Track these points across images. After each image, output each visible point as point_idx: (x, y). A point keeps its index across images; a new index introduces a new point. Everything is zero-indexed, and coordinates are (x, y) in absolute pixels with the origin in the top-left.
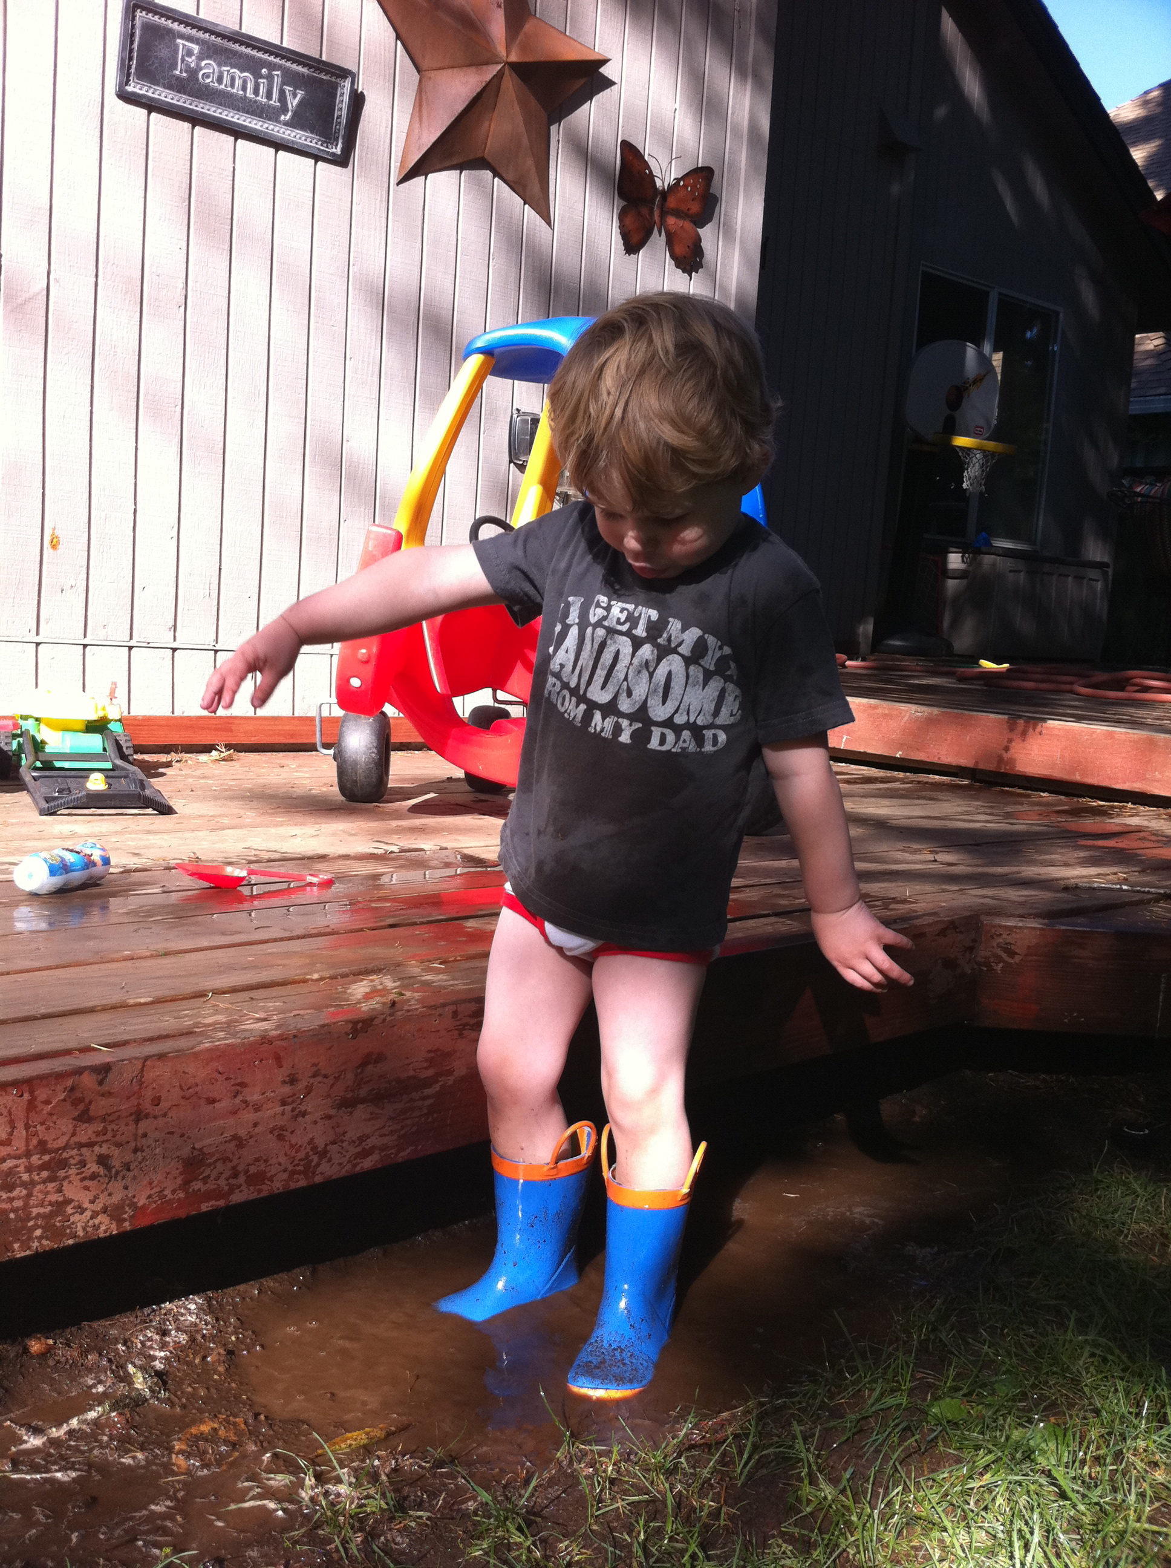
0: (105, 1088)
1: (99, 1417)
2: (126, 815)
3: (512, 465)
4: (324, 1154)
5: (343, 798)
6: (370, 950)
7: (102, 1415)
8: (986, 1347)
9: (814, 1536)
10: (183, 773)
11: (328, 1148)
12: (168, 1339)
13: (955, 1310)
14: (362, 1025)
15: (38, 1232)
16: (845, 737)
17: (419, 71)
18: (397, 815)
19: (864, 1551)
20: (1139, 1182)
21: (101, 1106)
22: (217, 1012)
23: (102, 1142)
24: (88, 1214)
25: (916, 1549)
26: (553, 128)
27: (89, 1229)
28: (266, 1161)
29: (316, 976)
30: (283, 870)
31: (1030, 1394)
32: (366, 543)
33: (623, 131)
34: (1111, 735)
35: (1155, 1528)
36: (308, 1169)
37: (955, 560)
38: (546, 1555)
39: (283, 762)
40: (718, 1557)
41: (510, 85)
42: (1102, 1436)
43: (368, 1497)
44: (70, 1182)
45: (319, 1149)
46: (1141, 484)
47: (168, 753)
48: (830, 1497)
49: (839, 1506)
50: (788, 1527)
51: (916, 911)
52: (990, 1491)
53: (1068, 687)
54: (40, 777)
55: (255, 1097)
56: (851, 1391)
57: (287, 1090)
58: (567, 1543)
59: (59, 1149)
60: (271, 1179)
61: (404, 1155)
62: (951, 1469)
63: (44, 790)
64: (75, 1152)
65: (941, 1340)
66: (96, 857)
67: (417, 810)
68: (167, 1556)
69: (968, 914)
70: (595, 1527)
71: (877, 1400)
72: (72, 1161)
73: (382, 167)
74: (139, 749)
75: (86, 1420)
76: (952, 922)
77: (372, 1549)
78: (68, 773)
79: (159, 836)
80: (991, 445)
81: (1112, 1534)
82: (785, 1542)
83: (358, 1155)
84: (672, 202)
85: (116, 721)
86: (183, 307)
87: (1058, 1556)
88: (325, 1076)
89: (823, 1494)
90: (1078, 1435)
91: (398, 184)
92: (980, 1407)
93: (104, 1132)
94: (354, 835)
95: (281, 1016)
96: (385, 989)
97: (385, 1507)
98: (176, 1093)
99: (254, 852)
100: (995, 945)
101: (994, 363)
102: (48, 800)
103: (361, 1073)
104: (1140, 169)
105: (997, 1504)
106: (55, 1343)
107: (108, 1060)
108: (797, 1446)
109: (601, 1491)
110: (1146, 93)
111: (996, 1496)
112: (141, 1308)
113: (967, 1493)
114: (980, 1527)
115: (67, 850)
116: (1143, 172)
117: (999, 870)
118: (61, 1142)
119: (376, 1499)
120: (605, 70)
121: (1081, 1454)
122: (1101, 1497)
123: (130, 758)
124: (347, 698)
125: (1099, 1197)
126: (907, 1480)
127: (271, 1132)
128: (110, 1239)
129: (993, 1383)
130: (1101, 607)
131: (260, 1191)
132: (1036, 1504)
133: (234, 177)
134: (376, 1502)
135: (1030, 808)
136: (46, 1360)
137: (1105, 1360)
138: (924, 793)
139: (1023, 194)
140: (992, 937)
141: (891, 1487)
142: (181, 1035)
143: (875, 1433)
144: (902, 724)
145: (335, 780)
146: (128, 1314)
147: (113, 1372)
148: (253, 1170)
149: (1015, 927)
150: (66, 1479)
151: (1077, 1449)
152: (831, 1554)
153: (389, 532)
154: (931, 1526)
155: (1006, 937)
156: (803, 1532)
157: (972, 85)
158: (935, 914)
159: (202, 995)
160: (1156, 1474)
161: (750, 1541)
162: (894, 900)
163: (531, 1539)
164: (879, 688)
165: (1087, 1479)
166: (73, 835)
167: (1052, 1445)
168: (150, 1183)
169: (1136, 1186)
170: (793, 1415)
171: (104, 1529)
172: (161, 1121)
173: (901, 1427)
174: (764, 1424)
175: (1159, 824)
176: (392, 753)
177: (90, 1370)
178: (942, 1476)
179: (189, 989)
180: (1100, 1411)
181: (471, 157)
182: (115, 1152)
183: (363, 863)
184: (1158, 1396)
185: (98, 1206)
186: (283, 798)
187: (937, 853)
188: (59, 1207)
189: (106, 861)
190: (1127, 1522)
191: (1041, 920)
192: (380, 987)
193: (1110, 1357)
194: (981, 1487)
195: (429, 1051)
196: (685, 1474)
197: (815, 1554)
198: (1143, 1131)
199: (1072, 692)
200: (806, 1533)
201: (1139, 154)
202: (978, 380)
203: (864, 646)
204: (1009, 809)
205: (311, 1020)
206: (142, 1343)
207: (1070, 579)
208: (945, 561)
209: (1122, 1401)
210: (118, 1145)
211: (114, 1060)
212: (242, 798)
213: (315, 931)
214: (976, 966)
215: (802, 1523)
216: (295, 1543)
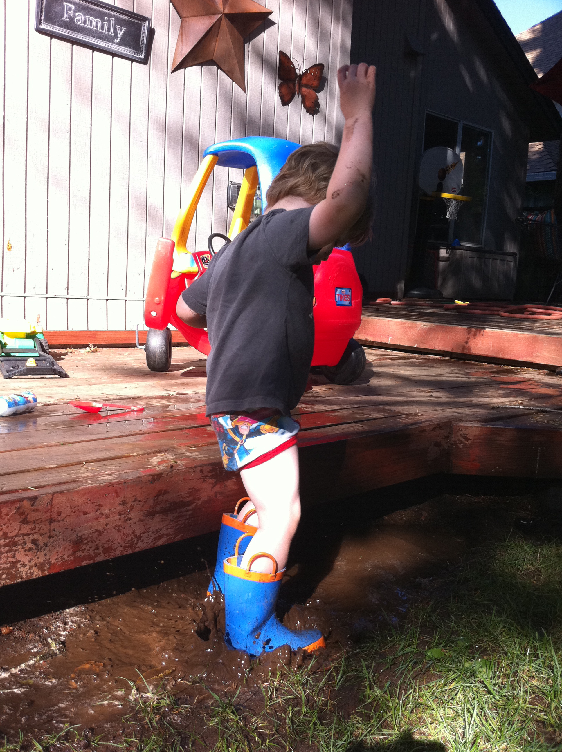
0: (35, 507)
1: (35, 663)
2: (45, 378)
3: (229, 208)
4: (139, 538)
5: (150, 370)
6: (161, 441)
7: (36, 662)
8: (453, 624)
9: (372, 713)
10: (73, 358)
11: (142, 535)
12: (67, 626)
13: (439, 607)
14: (157, 477)
15: (4, 576)
16: (390, 338)
17: (181, 18)
18: (175, 377)
19: (395, 720)
20: (528, 546)
21: (32, 516)
22: (88, 471)
23: (34, 533)
24: (28, 567)
25: (420, 718)
26: (246, 45)
27: (28, 575)
28: (112, 541)
29: (135, 454)
30: (120, 404)
31: (474, 646)
32: (158, 246)
33: (280, 46)
34: (516, 335)
35: (532, 706)
36: (132, 545)
37: (443, 253)
38: (245, 724)
39: (121, 352)
40: (326, 724)
41: (225, 24)
42: (508, 664)
43: (162, 698)
44: (19, 552)
45: (138, 536)
46: (531, 215)
47: (66, 348)
48: (379, 695)
49: (384, 699)
50: (360, 709)
51: (422, 420)
52: (454, 690)
53: (496, 312)
54: (4, 360)
55: (106, 511)
56: (390, 645)
57: (121, 508)
58: (255, 718)
59: (13, 536)
60: (115, 550)
61: (178, 537)
62: (436, 681)
63: (6, 366)
64: (20, 538)
65: (433, 621)
66: (31, 398)
67: (185, 375)
68: (67, 727)
69: (445, 420)
70: (268, 711)
71: (402, 649)
72: (20, 542)
73: (164, 65)
74: (51, 347)
75: (29, 664)
76: (438, 425)
77: (163, 723)
78: (17, 358)
79: (61, 388)
80: (460, 197)
81: (512, 710)
82: (358, 716)
83: (155, 539)
84: (304, 81)
85: (40, 333)
86: (69, 133)
87: (486, 720)
88: (140, 501)
89: (376, 694)
90: (496, 664)
91: (172, 73)
92: (451, 652)
93: (34, 529)
94: (154, 387)
95: (118, 473)
96: (168, 460)
97: (169, 703)
98: (69, 510)
99: (106, 396)
100: (459, 435)
101: (461, 158)
102: (8, 371)
103: (157, 499)
104: (531, 63)
105: (458, 696)
106: (14, 629)
107: (36, 494)
108: (363, 671)
109: (272, 694)
110: (534, 26)
111: (457, 693)
112: (55, 612)
113: (444, 692)
114: (450, 708)
115: (17, 395)
116: (532, 65)
117: (462, 400)
118: (14, 534)
119: (165, 700)
120: (271, 17)
121: (498, 673)
122: (507, 693)
123: (47, 351)
124: (150, 322)
125: (509, 553)
126: (415, 686)
127: (114, 528)
128: (39, 579)
129: (457, 641)
130: (513, 274)
131: (109, 556)
132: (476, 696)
133: (92, 70)
134: (165, 701)
135: (477, 370)
136: (9, 637)
137: (510, 629)
138: (427, 364)
139: (474, 75)
140: (458, 431)
141: (408, 690)
142: (71, 482)
143: (401, 665)
144: (417, 331)
145: (146, 361)
146: (48, 615)
147: (41, 642)
148: (106, 546)
149: (469, 426)
150: (19, 692)
151: (496, 671)
152: (380, 721)
153: (169, 241)
154: (427, 707)
155: (464, 431)
156: (366, 711)
157: (449, 24)
158: (430, 421)
159: (80, 463)
160: (533, 682)
161: (341, 716)
162: (411, 415)
163: (238, 717)
164: (407, 314)
165: (501, 685)
166: (20, 388)
167: (484, 669)
168: (57, 553)
169: (526, 548)
170: (362, 657)
171: (37, 715)
172: (61, 523)
173: (413, 662)
174: (349, 661)
175: (539, 377)
176: (173, 348)
177: (30, 641)
178: (432, 684)
179: (74, 461)
180: (507, 653)
181: (207, 59)
182: (40, 538)
183: (158, 400)
184: (535, 646)
185: (32, 563)
186: (121, 370)
187: (432, 392)
188: (14, 564)
189: (35, 400)
190: (519, 704)
191: (481, 423)
192: (166, 459)
193: (512, 628)
194: (450, 689)
195: (190, 489)
196: (311, 685)
197: (372, 721)
198: (530, 522)
199: (498, 315)
200: (368, 712)
201: (530, 56)
202: (453, 166)
203: (400, 294)
204: (468, 371)
205: (132, 475)
206: (55, 628)
207: (498, 260)
208: (438, 253)
209: (518, 648)
210: (41, 534)
211: (39, 494)
212: (101, 370)
213: (135, 433)
214: (450, 445)
215: (365, 707)
216: (127, 720)
